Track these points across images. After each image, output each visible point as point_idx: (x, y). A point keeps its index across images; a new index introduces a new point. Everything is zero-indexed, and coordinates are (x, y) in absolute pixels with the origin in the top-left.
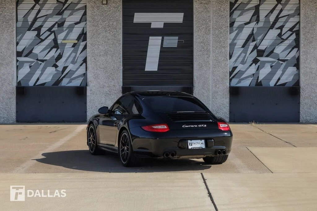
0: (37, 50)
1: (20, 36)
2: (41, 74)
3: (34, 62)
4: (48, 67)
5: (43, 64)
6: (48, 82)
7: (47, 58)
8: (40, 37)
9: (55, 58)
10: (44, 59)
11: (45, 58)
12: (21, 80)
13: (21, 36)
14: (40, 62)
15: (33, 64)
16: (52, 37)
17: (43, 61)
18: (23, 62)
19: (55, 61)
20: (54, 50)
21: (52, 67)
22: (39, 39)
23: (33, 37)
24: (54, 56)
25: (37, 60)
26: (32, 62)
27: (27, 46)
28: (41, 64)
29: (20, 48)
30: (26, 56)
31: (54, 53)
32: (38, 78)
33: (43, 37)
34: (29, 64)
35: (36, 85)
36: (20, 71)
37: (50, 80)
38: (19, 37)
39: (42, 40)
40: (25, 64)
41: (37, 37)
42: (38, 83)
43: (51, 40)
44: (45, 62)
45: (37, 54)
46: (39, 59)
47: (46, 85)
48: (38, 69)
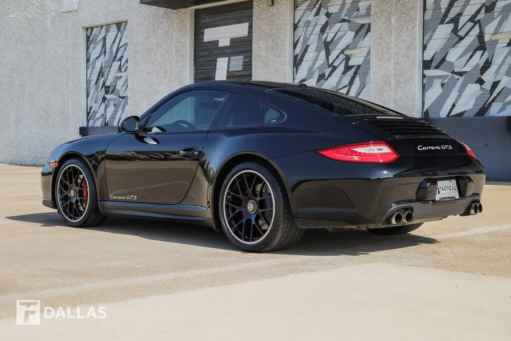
0: (453, 56)
1: (429, 34)
2: (458, 96)
3: (448, 76)
4: (469, 85)
5: (461, 79)
6: (469, 110)
7: (468, 68)
8: (458, 34)
9: (480, 67)
10: (463, 71)
11: (465, 70)
12: (429, 107)
13: (430, 36)
14: (457, 77)
15: (447, 79)
16: (476, 31)
17: (461, 74)
18: (433, 78)
19: (479, 72)
20: (479, 53)
21: (475, 83)
22: (457, 37)
23: (447, 34)
24: (478, 64)
25: (453, 72)
26: (444, 77)
27: (439, 50)
28: (458, 79)
29: (428, 56)
30: (437, 67)
31: (478, 59)
32: (454, 103)
33: (462, 33)
34: (441, 80)
35: (450, 115)
36: (428, 94)
37: (472, 107)
38: (428, 37)
39: (461, 38)
40: (436, 81)
41: (453, 34)
42: (454, 112)
43: (475, 36)
44: (464, 76)
45: (453, 63)
46: (456, 70)
47: (465, 115)
48: (454, 89)
